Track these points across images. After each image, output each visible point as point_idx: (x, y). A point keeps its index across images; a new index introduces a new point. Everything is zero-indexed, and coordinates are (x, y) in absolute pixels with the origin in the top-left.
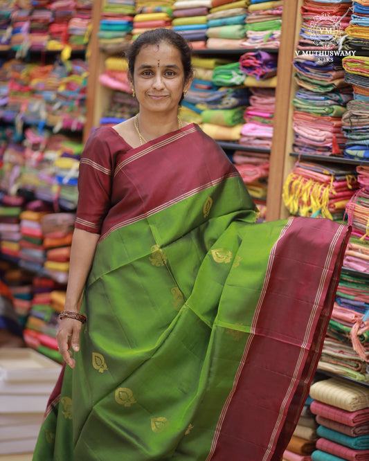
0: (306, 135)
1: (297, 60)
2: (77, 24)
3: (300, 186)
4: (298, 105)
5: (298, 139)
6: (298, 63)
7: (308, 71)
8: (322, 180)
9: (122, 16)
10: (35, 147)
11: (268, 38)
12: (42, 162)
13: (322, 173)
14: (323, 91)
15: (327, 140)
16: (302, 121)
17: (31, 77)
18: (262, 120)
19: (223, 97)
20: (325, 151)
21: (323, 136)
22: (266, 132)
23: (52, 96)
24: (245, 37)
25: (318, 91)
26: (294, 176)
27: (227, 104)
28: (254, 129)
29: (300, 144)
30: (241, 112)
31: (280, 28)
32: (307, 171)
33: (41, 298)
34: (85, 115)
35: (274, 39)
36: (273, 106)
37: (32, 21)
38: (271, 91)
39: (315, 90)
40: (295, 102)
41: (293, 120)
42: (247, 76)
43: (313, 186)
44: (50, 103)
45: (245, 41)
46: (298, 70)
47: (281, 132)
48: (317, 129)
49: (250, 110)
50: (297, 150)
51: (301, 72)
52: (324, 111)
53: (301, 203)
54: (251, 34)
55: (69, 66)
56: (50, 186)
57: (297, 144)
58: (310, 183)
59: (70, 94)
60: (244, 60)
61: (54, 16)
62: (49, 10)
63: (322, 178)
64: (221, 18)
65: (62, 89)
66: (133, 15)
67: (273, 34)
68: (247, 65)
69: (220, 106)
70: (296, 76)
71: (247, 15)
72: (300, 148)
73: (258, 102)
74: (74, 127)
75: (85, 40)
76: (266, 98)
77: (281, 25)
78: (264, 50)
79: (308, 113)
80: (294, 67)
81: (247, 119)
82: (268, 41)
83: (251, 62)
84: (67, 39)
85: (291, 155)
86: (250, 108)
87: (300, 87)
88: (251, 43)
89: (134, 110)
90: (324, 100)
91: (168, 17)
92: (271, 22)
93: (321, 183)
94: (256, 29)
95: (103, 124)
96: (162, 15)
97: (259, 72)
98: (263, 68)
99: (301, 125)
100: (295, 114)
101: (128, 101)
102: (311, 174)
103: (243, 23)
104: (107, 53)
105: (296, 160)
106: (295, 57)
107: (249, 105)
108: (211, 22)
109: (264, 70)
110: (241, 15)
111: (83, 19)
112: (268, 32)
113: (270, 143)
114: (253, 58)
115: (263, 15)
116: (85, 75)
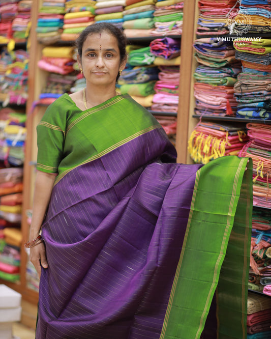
0: (205, 101)
1: (196, 43)
2: (19, 23)
3: (202, 141)
4: (198, 78)
5: (199, 104)
6: (197, 46)
7: (206, 51)
8: (219, 135)
9: (54, 15)
11: (172, 27)
13: (219, 130)
14: (218, 66)
15: (222, 104)
16: (201, 90)
18: (169, 90)
19: (137, 74)
20: (221, 113)
21: (219, 101)
22: (174, 100)
23: (1, 79)
24: (154, 27)
25: (215, 66)
26: (197, 133)
27: (141, 79)
28: (163, 98)
29: (200, 108)
30: (151, 85)
31: (182, 19)
32: (207, 129)
34: (27, 92)
35: (177, 28)
36: (178, 80)
38: (176, 68)
39: (211, 66)
40: (195, 75)
41: (194, 90)
42: (156, 57)
43: (212, 140)
45: (154, 30)
46: (198, 51)
47: (185, 99)
48: (213, 96)
49: (159, 84)
50: (198, 112)
51: (200, 52)
52: (219, 82)
53: (203, 154)
54: (158, 24)
55: (13, 55)
56: (1, 147)
57: (198, 108)
58: (209, 137)
59: (15, 77)
60: (153, 45)
61: (1, 17)
63: (219, 134)
64: (134, 13)
65: (8, 73)
66: (63, 14)
67: (176, 24)
68: (156, 49)
69: (135, 81)
70: (196, 55)
71: (155, 10)
72: (200, 111)
73: (166, 78)
74: (19, 102)
75: (26, 35)
76: (172, 74)
77: (182, 17)
78: (169, 36)
79: (207, 84)
80: (195, 49)
81: (157, 90)
82: (173, 29)
83: (160, 46)
84: (11, 35)
85: (193, 117)
86: (159, 82)
87: (200, 64)
88: (158, 31)
89: (66, 87)
90: (219, 73)
91: (91, 14)
92: (175, 15)
93: (219, 138)
94: (162, 21)
95: (42, 98)
96: (87, 13)
97: (166, 54)
98: (169, 50)
99: (201, 94)
100: (195, 85)
101: (61, 80)
102: (210, 131)
103: (152, 17)
104: (43, 44)
105: (198, 120)
106: (195, 41)
107: (158, 79)
108: (126, 17)
109: (170, 52)
110: (150, 11)
111: (24, 19)
112: (172, 23)
113: (176, 108)
114: (161, 43)
115: (168, 9)
116: (26, 61)
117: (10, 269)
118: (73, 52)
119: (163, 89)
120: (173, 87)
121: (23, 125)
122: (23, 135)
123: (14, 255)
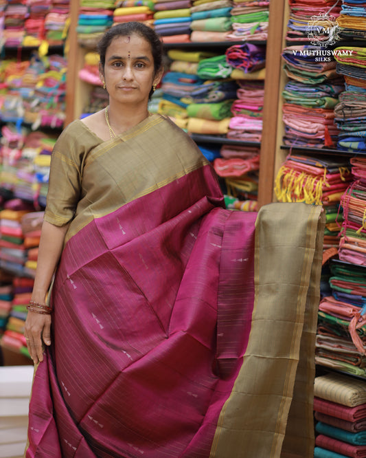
0: (297, 128)
1: (286, 52)
2: (54, 19)
3: (292, 180)
4: (288, 98)
5: (289, 132)
6: (287, 55)
7: (298, 63)
8: (315, 173)
9: (101, 10)
10: (13, 144)
11: (255, 30)
12: (21, 161)
13: (315, 166)
14: (313, 82)
15: (319, 132)
16: (292, 113)
17: (7, 74)
18: (251, 113)
19: (209, 91)
20: (317, 144)
21: (315, 128)
22: (256, 125)
23: (31, 93)
24: (231, 29)
25: (309, 82)
26: (286, 169)
27: (214, 97)
28: (242, 123)
29: (291, 137)
30: (227, 105)
31: (268, 20)
32: (299, 164)
33: (21, 298)
34: (64, 111)
35: (261, 31)
36: (261, 99)
37: (7, 17)
38: (260, 84)
39: (305, 82)
40: (284, 94)
41: (283, 113)
42: (233, 69)
43: (306, 179)
44: (27, 100)
45: (231, 33)
46: (288, 62)
47: (271, 125)
48: (308, 121)
49: (237, 103)
50: (287, 143)
51: (291, 64)
52: (315, 103)
53: (294, 197)
54: (237, 26)
55: (46, 62)
56: (30, 184)
57: (288, 136)
58: (302, 176)
59: (48, 90)
60: (230, 52)
61: (29, 11)
62: (25, 5)
63: (315, 171)
64: (205, 10)
65: (40, 85)
66: (113, 9)
67: (260, 26)
68: (234, 58)
69: (206, 100)
70: (286, 68)
71: (232, 7)
72: (291, 140)
73: (246, 95)
74: (53, 124)
75: (64, 35)
76: (254, 91)
77: (268, 17)
78: (250, 42)
79: (299, 105)
80: (283, 58)
81: (235, 112)
82: (256, 33)
83: (238, 54)
84: (44, 34)
85: (282, 148)
86: (238, 101)
87: (291, 79)
88: (237, 35)
90: (316, 91)
91: (150, 10)
92: (258, 14)
93: (314, 176)
94: (242, 21)
96: (144, 9)
97: (246, 65)
98: (251, 61)
99: (292, 118)
100: (285, 106)
102: (303, 167)
103: (228, 15)
104: (86, 48)
105: (288, 153)
106: (284, 49)
107: (236, 98)
108: (195, 15)
109: (252, 63)
110: (226, 7)
111: (60, 13)
112: (255, 24)
113: (260, 136)
114: (240, 50)
115: (249, 6)
116: (63, 70)
119: (242, 111)
120: (256, 108)
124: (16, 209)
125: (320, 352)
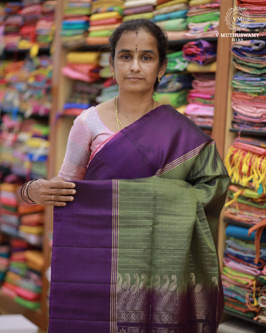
0: (244, 113)
1: (235, 46)
2: (43, 26)
3: (240, 159)
4: (236, 86)
5: (237, 117)
6: (235, 49)
7: (245, 56)
8: (260, 153)
9: (80, 16)
10: (11, 130)
11: (207, 28)
12: (17, 143)
13: (260, 147)
14: (259, 73)
15: (264, 116)
16: (240, 101)
17: (6, 72)
18: (203, 101)
19: (168, 82)
20: (262, 127)
21: (259, 113)
22: (208, 111)
23: (23, 87)
24: (187, 29)
25: (255, 73)
26: (234, 149)
27: (172, 88)
28: (196, 109)
29: (238, 121)
30: (184, 95)
31: (219, 19)
32: (246, 145)
33: (17, 256)
34: (51, 101)
35: (213, 29)
36: (213, 89)
37: (7, 25)
38: (211, 76)
39: (251, 72)
40: (233, 84)
41: (232, 100)
42: (189, 63)
43: (251, 158)
44: (22, 93)
45: (187, 32)
46: (236, 56)
47: (221, 111)
48: (254, 107)
49: (193, 93)
50: (236, 126)
51: (239, 57)
52: (260, 91)
53: (241, 175)
54: (192, 26)
55: (37, 62)
56: (22, 163)
57: (236, 121)
58: (248, 155)
59: (38, 85)
60: (186, 48)
61: (24, 19)
62: (20, 15)
63: (260, 151)
64: (166, 13)
65: (31, 81)
66: (89, 16)
67: (212, 25)
68: (190, 53)
69: (165, 90)
70: (234, 60)
71: (188, 9)
72: (239, 124)
73: (200, 86)
74: (42, 112)
75: (49, 39)
76: (207, 82)
77: (219, 16)
78: (204, 39)
79: (245, 93)
80: (232, 53)
81: (190, 100)
82: (208, 31)
83: (193, 50)
84: (35, 38)
85: (231, 131)
86: (193, 91)
87: (238, 70)
88: (192, 33)
89: (92, 96)
90: (261, 81)
91: (119, 15)
92: (210, 14)
93: (259, 155)
94: (196, 21)
95: (67, 109)
96: (114, 14)
97: (200, 59)
98: (204, 55)
99: (240, 105)
100: (233, 94)
101: (87, 89)
102: (249, 148)
103: (185, 17)
104: (68, 49)
105: (237, 136)
106: (233, 44)
107: (191, 88)
108: (157, 18)
109: (204, 57)
110: (183, 10)
111: (48, 20)
112: (208, 24)
113: (211, 121)
114: (195, 47)
115: (203, 8)
116: (50, 68)
117: (30, 295)
118: (99, 58)
119: (197, 99)
120: (208, 96)
121: (46, 138)
122: (46, 148)
123: (36, 281)
124: (13, 182)
125: (264, 312)
